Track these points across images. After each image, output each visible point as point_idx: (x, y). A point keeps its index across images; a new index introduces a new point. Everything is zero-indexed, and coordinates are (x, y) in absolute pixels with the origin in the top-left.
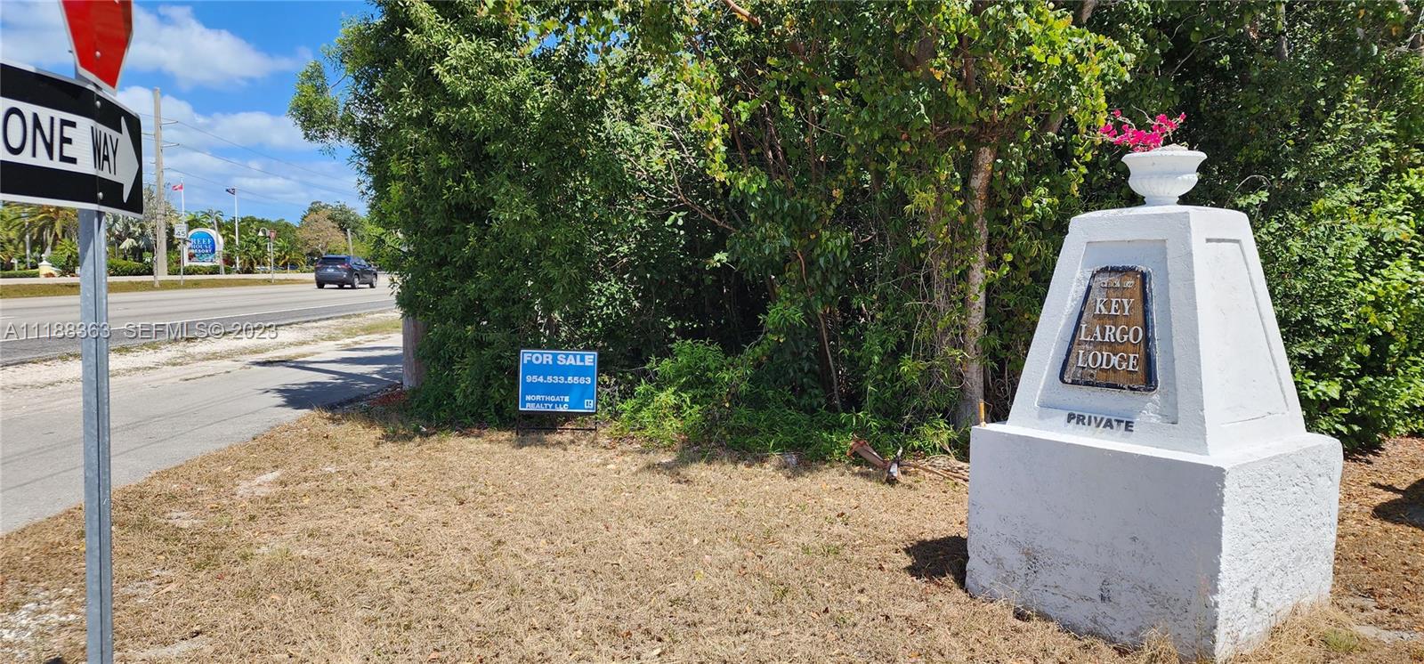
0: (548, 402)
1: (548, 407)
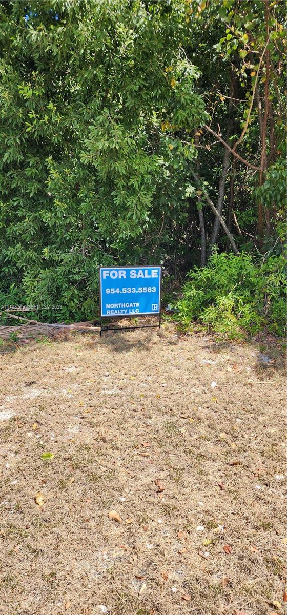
0: (123, 308)
1: (124, 312)
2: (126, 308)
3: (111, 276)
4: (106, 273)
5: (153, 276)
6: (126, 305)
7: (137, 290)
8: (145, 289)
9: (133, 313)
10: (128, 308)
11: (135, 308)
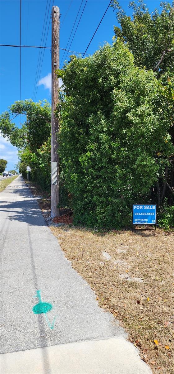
1: (141, 223)
3: (137, 208)
4: (135, 207)
5: (153, 209)
6: (142, 220)
7: (147, 214)
8: (150, 213)
9: (145, 223)
10: (143, 221)
11: (146, 221)
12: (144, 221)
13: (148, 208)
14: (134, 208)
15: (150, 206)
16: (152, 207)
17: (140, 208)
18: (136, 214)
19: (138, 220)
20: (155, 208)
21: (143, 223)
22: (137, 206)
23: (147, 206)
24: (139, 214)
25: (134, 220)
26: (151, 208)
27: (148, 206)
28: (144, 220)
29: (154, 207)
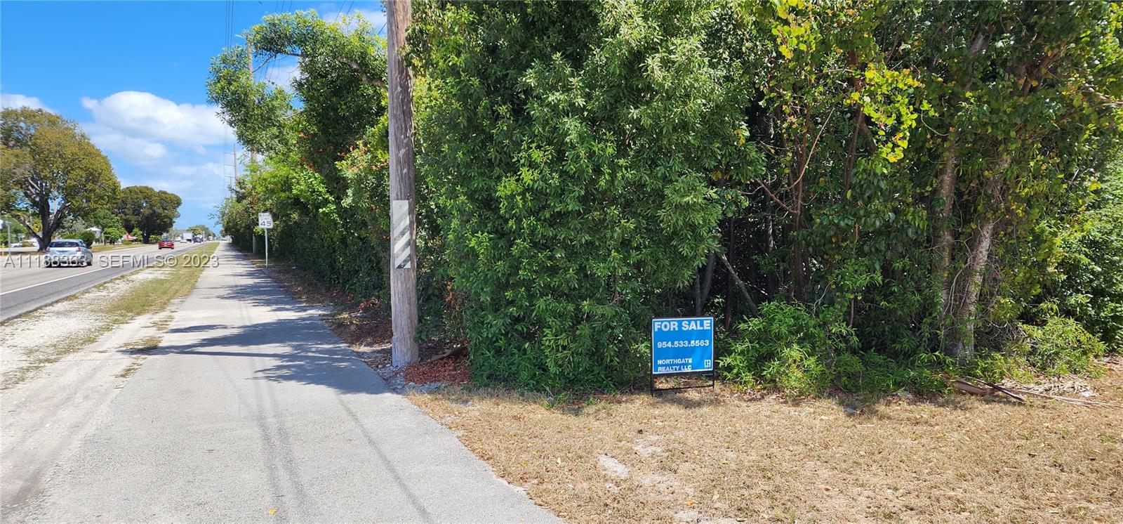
0: (675, 365)
1: (676, 370)
2: (677, 365)
3: (663, 328)
4: (658, 324)
5: (705, 328)
6: (678, 361)
7: (689, 343)
8: (697, 342)
9: (686, 370)
10: (680, 365)
11: (687, 364)
12: (684, 364)
13: (693, 326)
14: (656, 330)
15: (698, 322)
16: (702, 325)
17: (672, 329)
18: (660, 345)
19: (668, 361)
20: (711, 326)
21: (680, 369)
22: (662, 322)
23: (690, 322)
24: (670, 345)
25: (656, 362)
26: (699, 328)
27: (693, 323)
28: (683, 361)
29: (708, 323)
